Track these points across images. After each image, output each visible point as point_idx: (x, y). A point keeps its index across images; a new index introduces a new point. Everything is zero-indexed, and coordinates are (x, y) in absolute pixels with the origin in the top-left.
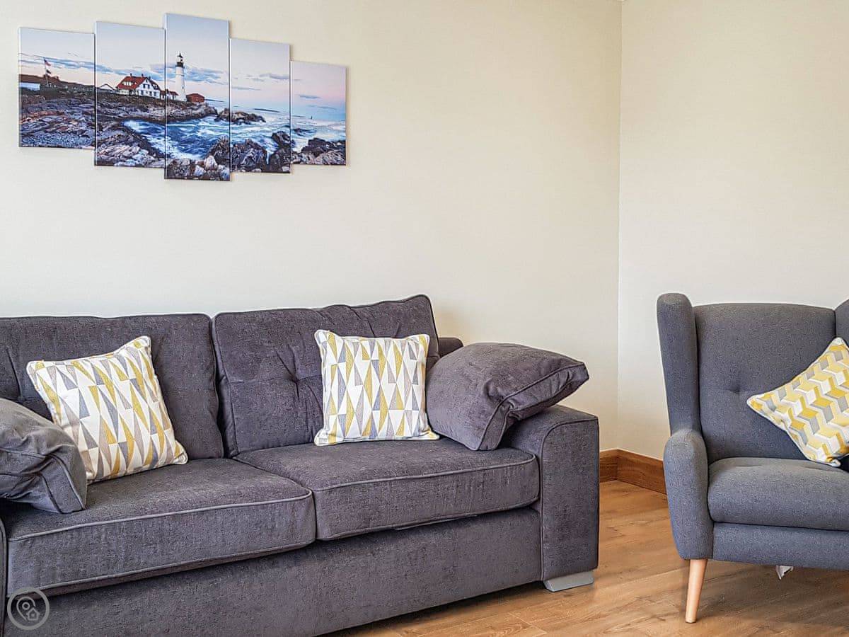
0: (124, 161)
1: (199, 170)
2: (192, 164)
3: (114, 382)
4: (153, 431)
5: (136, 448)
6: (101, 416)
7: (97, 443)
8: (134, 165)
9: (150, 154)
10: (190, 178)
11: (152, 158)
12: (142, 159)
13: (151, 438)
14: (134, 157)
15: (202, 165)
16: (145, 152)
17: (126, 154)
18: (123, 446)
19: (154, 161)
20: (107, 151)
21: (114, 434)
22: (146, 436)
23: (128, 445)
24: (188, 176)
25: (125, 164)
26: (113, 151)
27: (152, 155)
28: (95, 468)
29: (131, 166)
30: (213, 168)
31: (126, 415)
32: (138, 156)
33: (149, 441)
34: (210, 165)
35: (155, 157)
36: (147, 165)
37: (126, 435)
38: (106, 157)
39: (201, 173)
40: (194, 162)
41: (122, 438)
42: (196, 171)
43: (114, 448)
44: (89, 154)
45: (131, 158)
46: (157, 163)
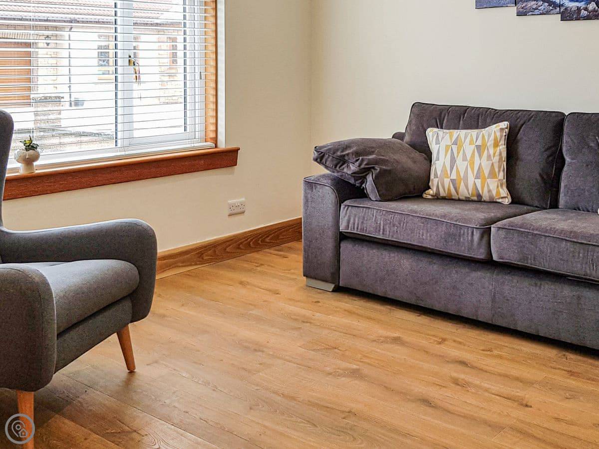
0: (533, 12)
1: (584, 13)
2: (579, 9)
3: (464, 145)
4: (477, 177)
5: (462, 183)
6: (444, 162)
7: (439, 176)
8: (539, 13)
9: (550, 5)
10: (578, 19)
11: (551, 8)
12: (544, 9)
13: (475, 181)
14: (539, 8)
15: (586, 9)
16: (546, 4)
17: (534, 7)
18: (453, 181)
19: (552, 10)
20: (522, 6)
21: (449, 172)
22: (471, 179)
23: (457, 182)
24: (575, 18)
25: (534, 13)
26: (526, 6)
27: (550, 6)
28: (435, 189)
29: (538, 14)
30: (594, 10)
31: (461, 165)
32: (542, 7)
33: (473, 182)
34: (592, 9)
35: (553, 7)
36: (547, 13)
37: (457, 176)
38: (522, 10)
39: (585, 15)
40: (580, 8)
41: (454, 176)
42: (581, 14)
43: (447, 181)
44: (513, 10)
45: (537, 9)
46: (554, 11)
